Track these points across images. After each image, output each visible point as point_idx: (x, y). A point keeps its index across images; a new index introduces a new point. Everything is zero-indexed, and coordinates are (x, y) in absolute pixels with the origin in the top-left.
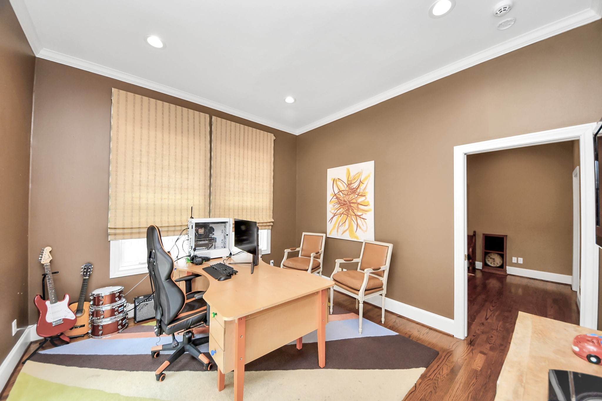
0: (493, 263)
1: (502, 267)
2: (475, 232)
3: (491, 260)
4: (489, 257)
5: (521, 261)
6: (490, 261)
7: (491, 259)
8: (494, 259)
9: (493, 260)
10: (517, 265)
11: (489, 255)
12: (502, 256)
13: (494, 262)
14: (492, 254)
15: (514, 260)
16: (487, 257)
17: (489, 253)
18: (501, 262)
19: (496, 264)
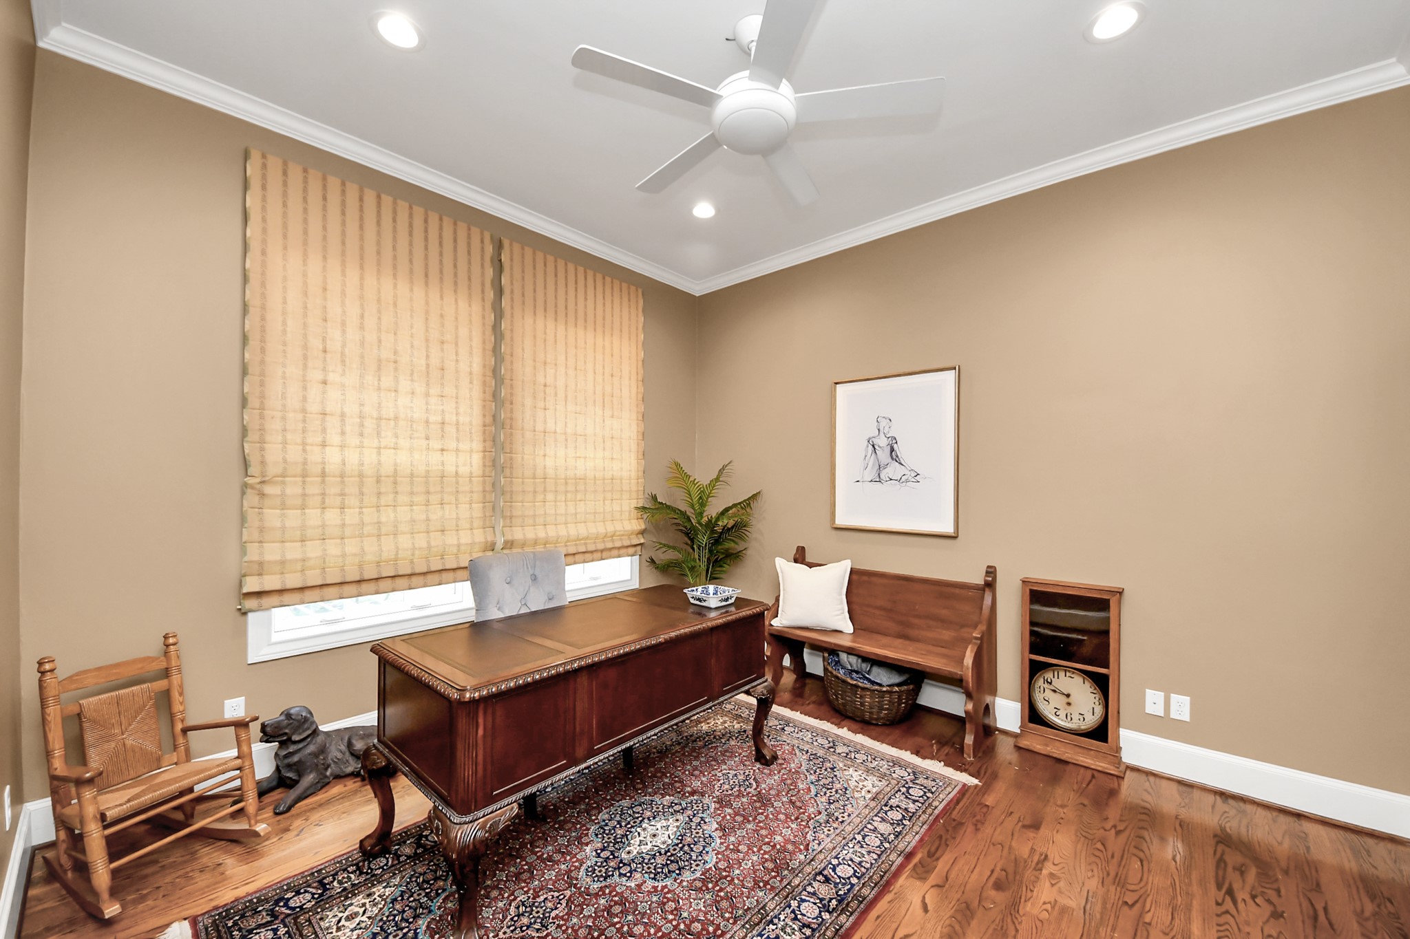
0: (1062, 713)
1: (1100, 732)
2: (991, 571)
3: (1057, 701)
4: (1046, 685)
5: (1181, 707)
6: (1053, 704)
7: (1057, 696)
8: (1068, 696)
9: (1065, 699)
10: (1164, 726)
11: (1049, 675)
12: (1102, 684)
13: (1070, 710)
14: (1062, 674)
15: (1154, 702)
16: (1040, 682)
17: (1047, 666)
18: (1099, 710)
19: (1076, 717)
